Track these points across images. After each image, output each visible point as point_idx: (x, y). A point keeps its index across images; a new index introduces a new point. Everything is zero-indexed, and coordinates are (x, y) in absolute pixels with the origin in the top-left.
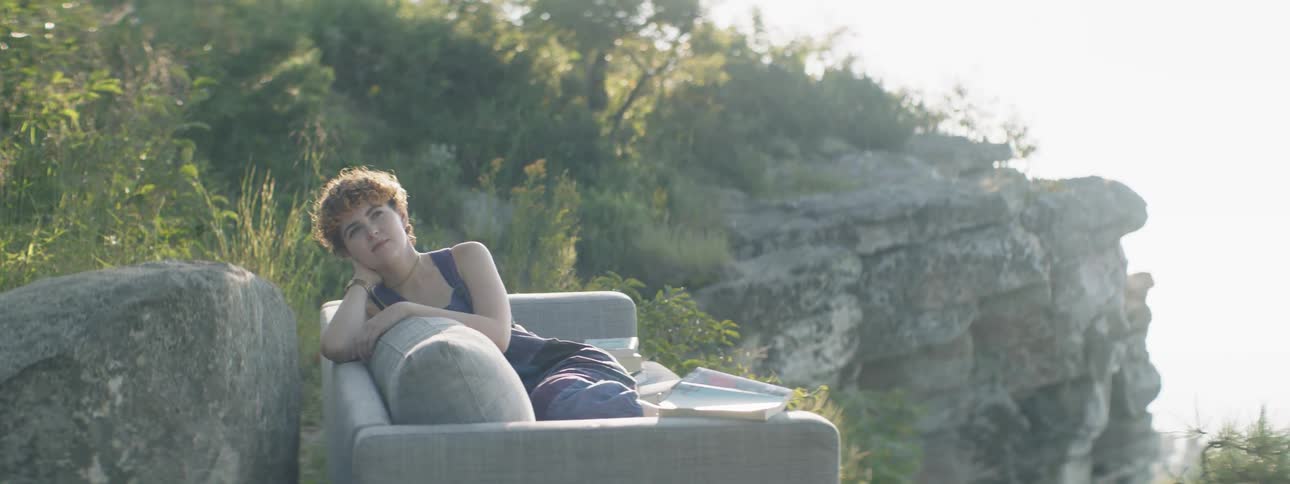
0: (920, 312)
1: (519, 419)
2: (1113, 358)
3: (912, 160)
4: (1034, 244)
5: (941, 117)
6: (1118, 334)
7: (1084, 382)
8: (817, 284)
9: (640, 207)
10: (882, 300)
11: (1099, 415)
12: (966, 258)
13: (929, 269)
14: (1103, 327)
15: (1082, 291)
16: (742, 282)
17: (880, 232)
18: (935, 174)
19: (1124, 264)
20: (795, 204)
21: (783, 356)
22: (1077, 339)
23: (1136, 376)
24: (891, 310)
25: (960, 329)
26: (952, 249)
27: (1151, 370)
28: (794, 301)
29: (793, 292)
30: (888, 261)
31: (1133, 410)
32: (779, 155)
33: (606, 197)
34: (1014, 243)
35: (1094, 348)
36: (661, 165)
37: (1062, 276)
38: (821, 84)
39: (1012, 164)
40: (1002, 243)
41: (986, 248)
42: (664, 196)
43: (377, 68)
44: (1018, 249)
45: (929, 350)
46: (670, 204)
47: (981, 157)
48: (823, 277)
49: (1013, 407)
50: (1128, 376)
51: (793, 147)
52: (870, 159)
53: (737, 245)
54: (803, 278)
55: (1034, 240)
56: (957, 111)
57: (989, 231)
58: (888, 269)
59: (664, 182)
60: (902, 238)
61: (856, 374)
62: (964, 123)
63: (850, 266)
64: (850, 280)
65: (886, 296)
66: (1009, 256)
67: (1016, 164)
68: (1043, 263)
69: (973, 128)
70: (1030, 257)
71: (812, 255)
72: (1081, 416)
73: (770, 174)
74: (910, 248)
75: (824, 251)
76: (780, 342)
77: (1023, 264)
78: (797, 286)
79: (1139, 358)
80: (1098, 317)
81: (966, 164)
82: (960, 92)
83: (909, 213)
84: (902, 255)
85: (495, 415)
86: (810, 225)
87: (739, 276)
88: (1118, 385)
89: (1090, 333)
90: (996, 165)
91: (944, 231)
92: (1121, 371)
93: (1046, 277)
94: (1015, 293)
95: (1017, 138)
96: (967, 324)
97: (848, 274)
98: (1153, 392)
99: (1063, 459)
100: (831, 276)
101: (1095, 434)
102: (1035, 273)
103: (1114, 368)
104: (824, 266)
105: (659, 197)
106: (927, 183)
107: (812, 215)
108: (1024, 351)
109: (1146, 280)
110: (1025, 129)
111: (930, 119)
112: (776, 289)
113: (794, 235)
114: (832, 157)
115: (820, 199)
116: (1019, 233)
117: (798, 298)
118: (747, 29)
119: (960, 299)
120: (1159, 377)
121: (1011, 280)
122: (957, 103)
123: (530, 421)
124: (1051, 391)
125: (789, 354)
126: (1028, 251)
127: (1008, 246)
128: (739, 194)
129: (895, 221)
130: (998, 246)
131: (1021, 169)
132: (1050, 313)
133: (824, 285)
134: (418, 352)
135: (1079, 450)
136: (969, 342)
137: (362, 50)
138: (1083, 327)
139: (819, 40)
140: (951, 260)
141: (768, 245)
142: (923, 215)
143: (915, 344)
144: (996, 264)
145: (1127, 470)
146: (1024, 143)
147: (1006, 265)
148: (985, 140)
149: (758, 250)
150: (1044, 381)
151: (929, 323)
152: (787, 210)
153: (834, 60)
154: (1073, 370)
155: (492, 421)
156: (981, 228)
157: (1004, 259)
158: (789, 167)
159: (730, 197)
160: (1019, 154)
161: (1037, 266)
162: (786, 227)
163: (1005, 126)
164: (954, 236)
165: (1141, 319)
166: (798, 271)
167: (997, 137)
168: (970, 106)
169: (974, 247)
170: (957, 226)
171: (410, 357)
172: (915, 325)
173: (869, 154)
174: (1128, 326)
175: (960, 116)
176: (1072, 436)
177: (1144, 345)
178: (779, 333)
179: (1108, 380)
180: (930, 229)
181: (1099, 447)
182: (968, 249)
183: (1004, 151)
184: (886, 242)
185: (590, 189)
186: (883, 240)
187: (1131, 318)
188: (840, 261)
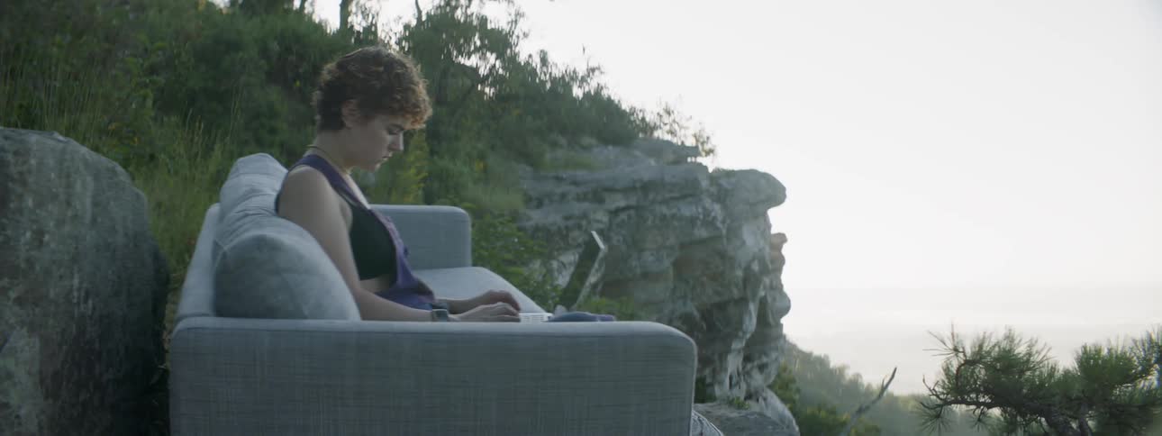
0: (642, 250)
2: (762, 287)
3: (637, 153)
4: (717, 210)
5: (655, 128)
6: (765, 270)
7: (742, 302)
8: (579, 227)
9: (466, 170)
10: (619, 241)
11: (751, 323)
12: (673, 216)
13: (649, 222)
14: (756, 267)
15: (744, 243)
16: (531, 223)
17: (619, 196)
18: (652, 162)
19: (769, 226)
20: (564, 176)
21: (556, 274)
22: (740, 273)
23: (774, 299)
24: (624, 248)
25: (667, 263)
26: (665, 210)
27: (784, 296)
28: (565, 238)
29: (564, 232)
30: (623, 216)
31: (771, 320)
32: (554, 145)
33: (445, 163)
34: (704, 208)
35: (750, 280)
36: (480, 146)
37: (734, 232)
38: (581, 102)
39: (699, 160)
40: (697, 208)
41: (687, 210)
42: (482, 165)
43: (301, 71)
44: (707, 213)
45: (646, 275)
46: (485, 170)
47: (680, 154)
48: (584, 223)
49: (696, 314)
50: (769, 299)
51: (563, 141)
52: (611, 152)
53: (528, 200)
54: (570, 223)
55: (717, 207)
56: (666, 124)
57: (690, 199)
58: (623, 221)
59: (482, 157)
60: (633, 201)
61: (600, 287)
62: (672, 132)
63: (602, 217)
64: (601, 226)
65: (621, 239)
66: (701, 217)
67: (702, 160)
68: (723, 222)
69: (676, 136)
70: (715, 218)
71: (577, 208)
72: (741, 322)
73: (548, 156)
74: (636, 208)
75: (586, 205)
76: (555, 264)
77: (709, 222)
78: (567, 228)
79: (777, 288)
80: (753, 260)
81: (671, 157)
82: (669, 113)
83: (638, 185)
84: (632, 212)
86: (573, 190)
87: (529, 219)
88: (763, 304)
89: (748, 269)
90: (689, 160)
91: (659, 198)
92: (765, 296)
93: (724, 232)
94: (703, 242)
95: (703, 143)
96: (672, 259)
97: (598, 221)
98: (786, 310)
99: (728, 351)
100: (589, 223)
101: (748, 336)
102: (718, 229)
103: (762, 293)
104: (585, 216)
105: (478, 166)
106: (647, 168)
107: (575, 183)
108: (705, 279)
109: (782, 238)
110: (708, 138)
111: (648, 128)
112: (554, 228)
113: (563, 196)
114: (587, 148)
115: (581, 174)
116: (707, 202)
117: (567, 236)
118: (536, 62)
119: (668, 243)
120: (789, 301)
121: (702, 233)
122: (666, 119)
124: (721, 306)
125: (560, 273)
126: (713, 214)
127: (700, 210)
128: (529, 169)
129: (629, 190)
130: (695, 210)
131: (704, 164)
132: (722, 255)
133: (584, 228)
135: (737, 345)
136: (671, 272)
137: (293, 58)
138: (743, 265)
139: (581, 72)
140: (664, 217)
141: (546, 201)
142: (647, 187)
143: (638, 271)
144: (692, 221)
145: (765, 360)
146: (707, 147)
147: (699, 223)
148: (683, 143)
149: (540, 204)
150: (717, 299)
151: (648, 257)
152: (559, 179)
153: (592, 86)
154: (736, 293)
156: (684, 197)
157: (698, 218)
158: (560, 153)
159: (524, 169)
160: (704, 154)
161: (719, 224)
162: (559, 190)
163: (695, 136)
164: (665, 202)
165: (779, 262)
166: (567, 218)
167: (690, 142)
168: (674, 121)
169: (679, 210)
170: (668, 195)
172: (639, 259)
173: (610, 147)
174: (770, 267)
175: (668, 127)
176: (734, 335)
177: (780, 280)
178: (554, 258)
179: (757, 302)
180: (651, 196)
181: (750, 344)
182: (674, 211)
183: (695, 151)
184: (622, 204)
185: (436, 158)
186: (620, 202)
187: (772, 262)
188: (595, 212)
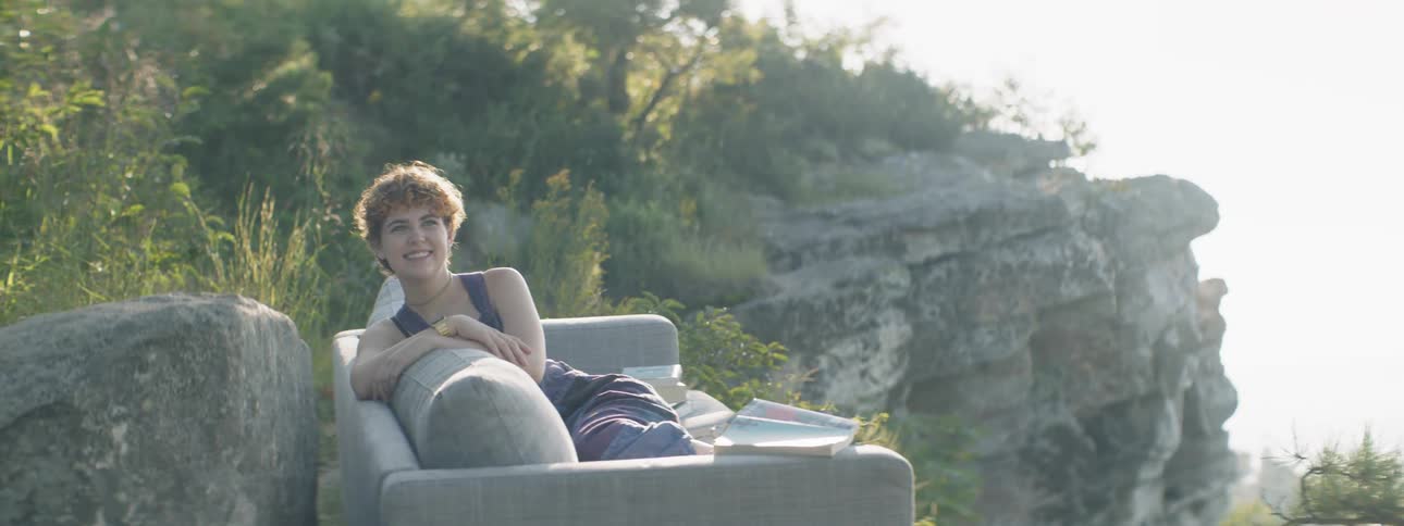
0: (975, 326)
1: (561, 461)
2: (1185, 372)
3: (961, 160)
4: (1097, 250)
5: (991, 113)
6: (1190, 345)
7: (1154, 399)
8: (862, 298)
9: (668, 217)
10: (933, 313)
11: (1171, 434)
12: (1023, 267)
13: (983, 280)
14: (1173, 339)
15: (1150, 300)
16: (782, 297)
17: (929, 240)
18: (986, 175)
19: (1194, 269)
20: (835, 211)
21: (827, 377)
22: (1146, 352)
23: (1210, 391)
24: (942, 325)
25: (1018, 344)
26: (1009, 257)
27: (1226, 385)
28: (838, 317)
29: (837, 308)
30: (939, 272)
31: (1207, 426)
32: (818, 158)
33: (630, 208)
34: (1076, 250)
35: (1164, 362)
36: (688, 171)
37: (1128, 284)
38: (861, 79)
39: (1070, 163)
40: (1063, 251)
41: (1045, 255)
42: (693, 205)
43: (378, 72)
44: (1079, 256)
45: (984, 367)
46: (700, 213)
47: (1036, 157)
48: (869, 291)
50: (1202, 392)
51: (831, 149)
52: (916, 161)
53: (774, 257)
54: (846, 292)
55: (1097, 246)
56: (1009, 106)
57: (1049, 236)
58: (938, 279)
59: (693, 189)
60: (953, 246)
61: (907, 391)
62: (1018, 119)
63: (897, 278)
64: (899, 294)
65: (938, 310)
66: (1070, 264)
67: (1075, 163)
68: (1107, 270)
69: (1026, 125)
70: (1093, 264)
71: (857, 266)
72: (1151, 435)
73: (807, 180)
74: (963, 256)
75: (868, 262)
76: (824, 362)
77: (1085, 272)
78: (841, 301)
79: (1214, 372)
80: (1168, 327)
81: (1020, 163)
82: (1012, 86)
83: (961, 218)
84: (954, 265)
85: (534, 456)
86: (851, 233)
87: (777, 291)
88: (1191, 401)
89: (1159, 345)
90: (1053, 164)
91: (998, 238)
92: (1194, 388)
93: (1111, 286)
94: (1076, 305)
95: (1075, 134)
96: (1026, 337)
97: (896, 286)
98: (1230, 408)
99: (1130, 485)
100: (878, 288)
101: (1167, 456)
102: (1099, 281)
103: (1186, 383)
104: (869, 279)
105: (688, 206)
106: (978, 185)
107: (855, 222)
108: (1087, 366)
109: (1219, 287)
110: (1084, 125)
111: (979, 115)
112: (819, 304)
113: (835, 244)
114: (873, 159)
115: (863, 205)
116: (1080, 239)
117: (842, 313)
118: (779, 22)
119: (1017, 312)
120: (1235, 392)
121: (1072, 290)
122: (1009, 97)
123: (574, 463)
124: (1118, 410)
125: (833, 374)
126: (1090, 258)
127: (1068, 253)
128: (773, 201)
129: (945, 228)
130: (1058, 252)
131: (1080, 169)
132: (1115, 325)
133: (870, 298)
134: (449, 389)
135: (1149, 472)
136: (1028, 357)
137: (362, 52)
138: (1152, 340)
139: (857, 33)
140: (1007, 268)
141: (807, 256)
142: (975, 220)
143: (970, 361)
144: (1056, 272)
145: (1201, 494)
146: (1083, 140)
147: (1067, 274)
148: (1040, 136)
149: (796, 263)
150: (1109, 398)
151: (984, 338)
152: (827, 217)
153: (874, 53)
154: (1142, 386)
155: (531, 462)
156: (1038, 233)
157: (1064, 267)
158: (828, 172)
159: (763, 204)
160: (1077, 152)
161: (1101, 274)
162: (826, 237)
163: (1062, 122)
164: (1008, 243)
165: (1215, 328)
166: (841, 285)
167: (1053, 134)
168: (1023, 100)
169: (1032, 254)
170: (1013, 232)
171: (440, 393)
172: (969, 340)
173: (914, 155)
174: (1200, 337)
175: (1012, 112)
176: (1141, 458)
177: (1218, 358)
178: (822, 352)
179: (1180, 397)
180: (984, 234)
181: (1170, 470)
182: (1025, 256)
183: (1061, 150)
184: (936, 251)
185: (615, 200)
186: (931, 248)
187: (1203, 328)
188: (887, 273)
